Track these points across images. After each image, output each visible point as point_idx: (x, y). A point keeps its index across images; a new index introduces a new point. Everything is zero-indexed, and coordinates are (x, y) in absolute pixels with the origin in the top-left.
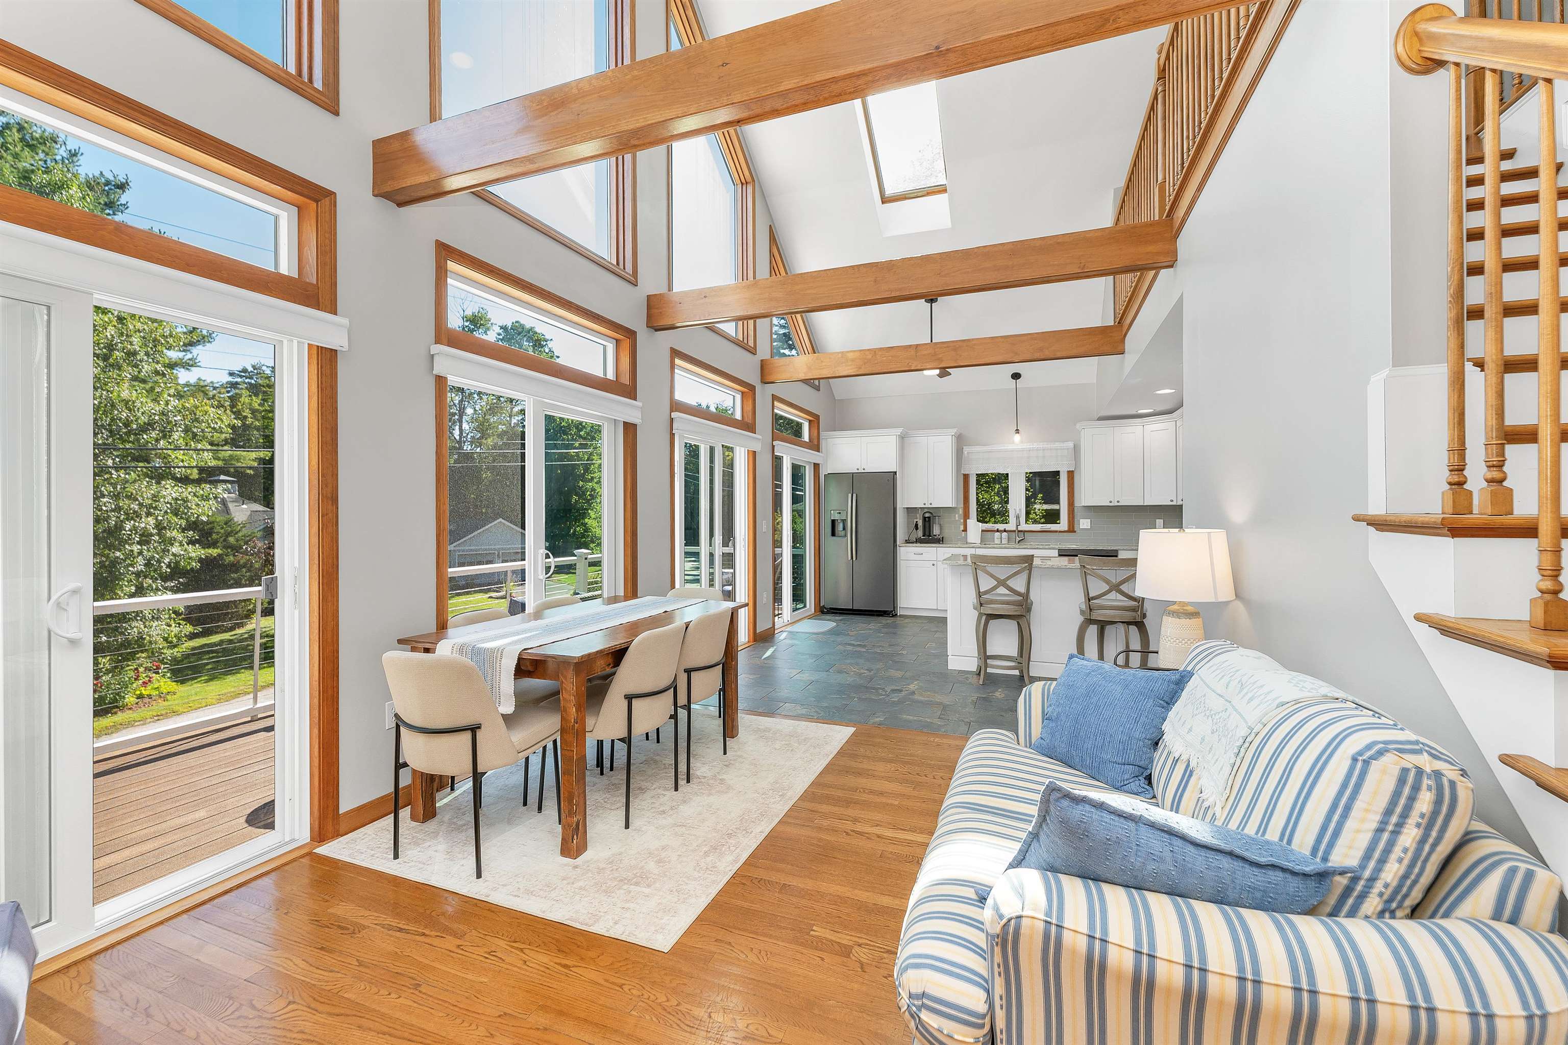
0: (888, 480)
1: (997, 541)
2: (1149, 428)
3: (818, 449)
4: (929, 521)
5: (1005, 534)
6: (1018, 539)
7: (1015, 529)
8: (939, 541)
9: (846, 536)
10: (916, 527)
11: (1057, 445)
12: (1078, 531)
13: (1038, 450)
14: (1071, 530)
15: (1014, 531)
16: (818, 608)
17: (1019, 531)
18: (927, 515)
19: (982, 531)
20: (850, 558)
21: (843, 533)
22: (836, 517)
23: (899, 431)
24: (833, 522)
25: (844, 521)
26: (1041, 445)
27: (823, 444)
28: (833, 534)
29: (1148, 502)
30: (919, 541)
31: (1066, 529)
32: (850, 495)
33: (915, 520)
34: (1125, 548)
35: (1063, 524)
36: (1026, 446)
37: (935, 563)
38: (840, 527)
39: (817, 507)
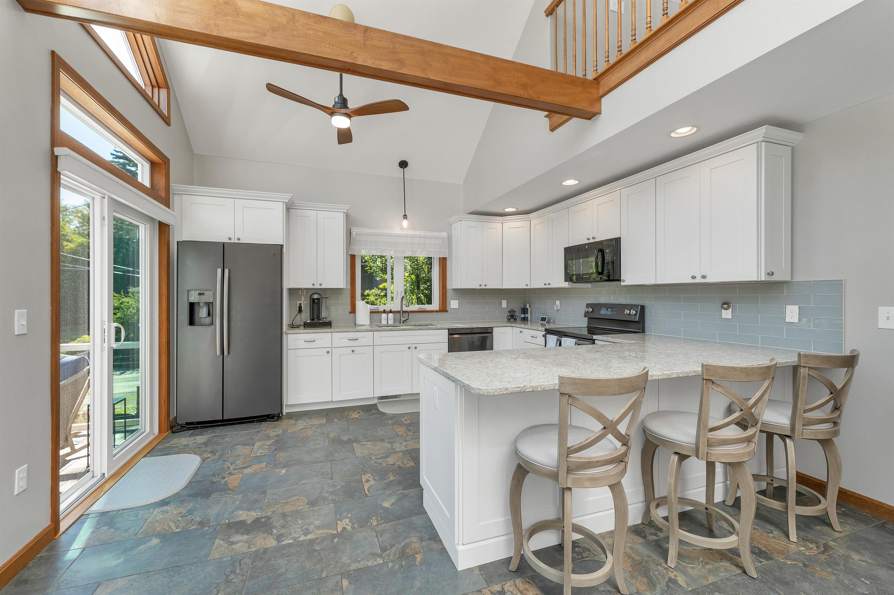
0: (274, 254)
1: (384, 322)
2: (507, 225)
3: (166, 202)
4: (318, 304)
5: (391, 315)
6: (403, 319)
7: (399, 309)
8: (328, 324)
9: (212, 323)
10: (300, 310)
11: (436, 234)
12: (449, 311)
13: (420, 237)
14: (443, 309)
15: (399, 312)
16: (165, 426)
17: (404, 312)
18: (316, 296)
19: (371, 312)
20: (218, 352)
21: (208, 320)
22: (194, 298)
23: (287, 197)
24: (192, 306)
25: (210, 305)
26: (422, 233)
27: (175, 200)
28: (192, 322)
29: (505, 287)
30: (306, 325)
31: (438, 309)
32: (219, 271)
33: (299, 302)
34: (499, 325)
35: (435, 305)
36: (410, 232)
37: (330, 350)
38: (203, 312)
39: (164, 286)
